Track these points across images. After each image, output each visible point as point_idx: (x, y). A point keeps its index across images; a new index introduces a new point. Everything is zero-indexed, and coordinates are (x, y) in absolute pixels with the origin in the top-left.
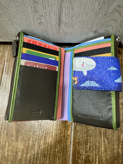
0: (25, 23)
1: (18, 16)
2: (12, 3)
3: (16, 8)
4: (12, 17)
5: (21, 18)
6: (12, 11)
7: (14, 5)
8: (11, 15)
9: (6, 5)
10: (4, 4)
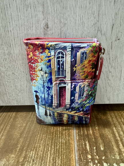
0: (26, 77)
1: (22, 69)
2: (21, 56)
3: (23, 61)
4: (16, 70)
5: (23, 72)
6: (18, 63)
7: (22, 58)
8: (16, 68)
9: (16, 58)
10: (14, 57)
